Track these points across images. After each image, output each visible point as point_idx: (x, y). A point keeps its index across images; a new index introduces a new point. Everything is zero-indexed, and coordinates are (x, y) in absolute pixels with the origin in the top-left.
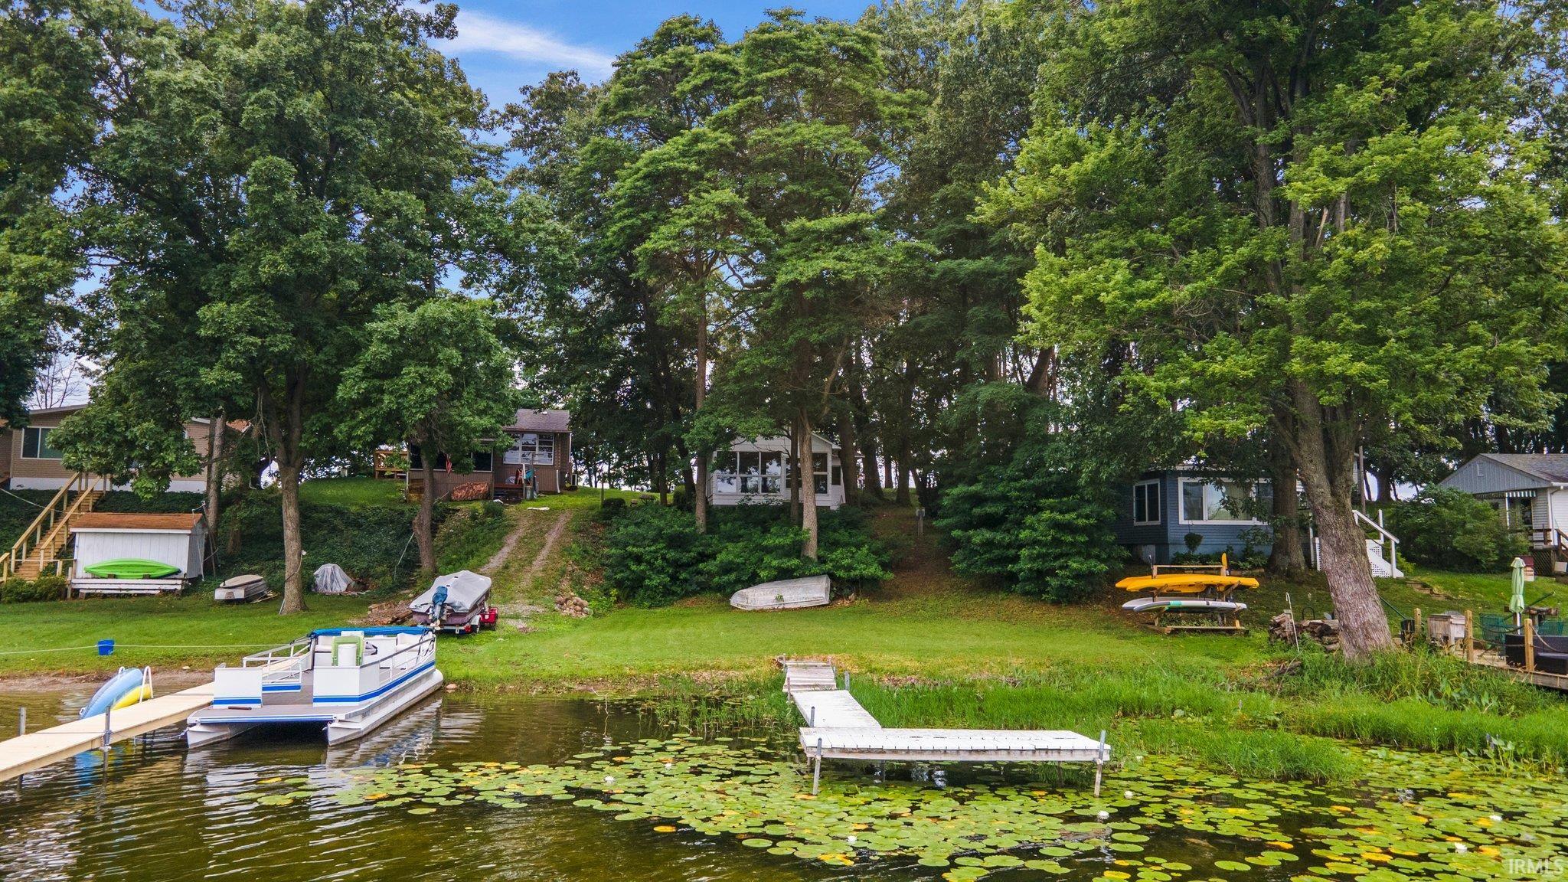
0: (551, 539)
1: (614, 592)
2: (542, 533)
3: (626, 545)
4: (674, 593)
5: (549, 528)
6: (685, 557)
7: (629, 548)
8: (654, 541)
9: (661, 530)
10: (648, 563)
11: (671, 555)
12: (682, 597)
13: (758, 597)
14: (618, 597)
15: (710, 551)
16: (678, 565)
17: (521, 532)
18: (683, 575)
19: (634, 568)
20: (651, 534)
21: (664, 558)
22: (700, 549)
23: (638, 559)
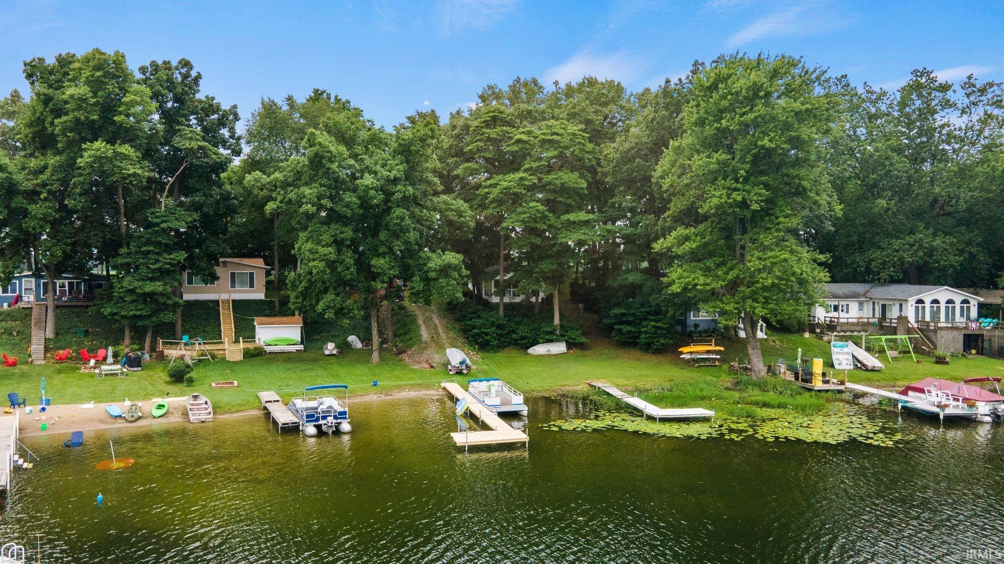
0: (437, 322)
2: (430, 318)
3: (481, 328)
4: (501, 346)
5: (431, 315)
6: (504, 333)
7: (483, 330)
13: (539, 349)
17: (421, 318)
18: (504, 339)
21: (496, 333)
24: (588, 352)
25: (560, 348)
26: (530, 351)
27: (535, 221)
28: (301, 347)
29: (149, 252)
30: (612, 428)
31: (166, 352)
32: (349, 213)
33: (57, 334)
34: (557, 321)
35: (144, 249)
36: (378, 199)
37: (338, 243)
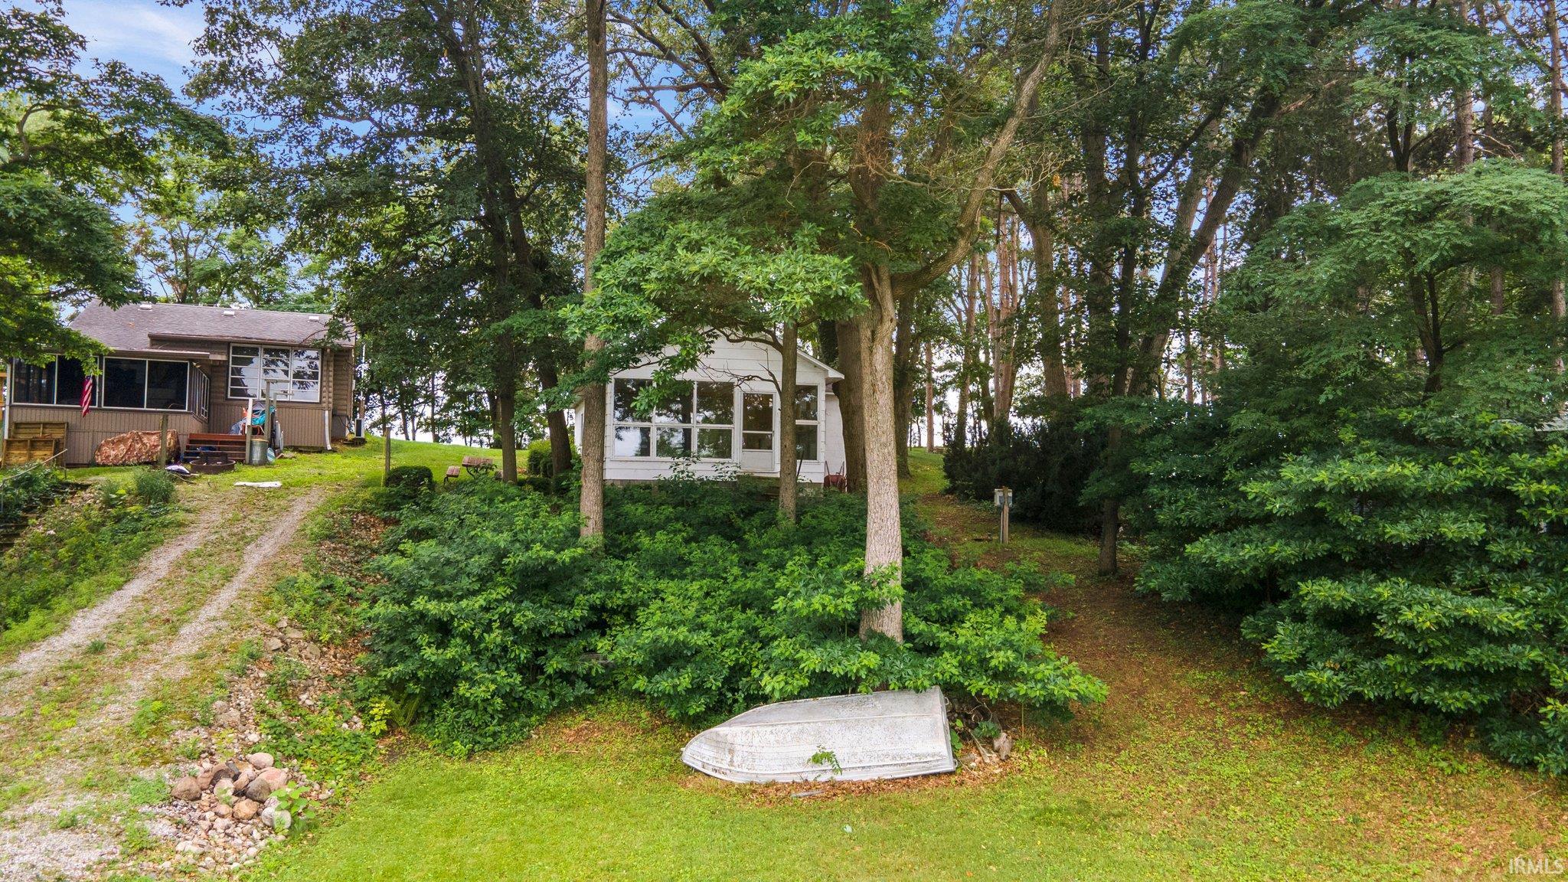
0: (254, 558)
1: (380, 708)
2: (243, 540)
3: (412, 593)
4: (530, 708)
5: (264, 529)
6: (562, 618)
7: (420, 603)
8: (485, 580)
9: (501, 554)
10: (468, 637)
11: (526, 616)
12: (552, 715)
14: (390, 722)
15: (617, 600)
16: (540, 638)
17: (193, 541)
18: (554, 664)
19: (429, 653)
20: (478, 562)
21: (506, 623)
22: (596, 598)
23: (443, 630)
25: (901, 735)
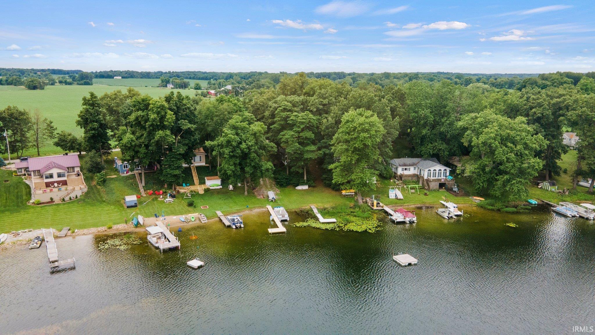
4: (287, 185)
13: (299, 188)
24: (315, 189)
25: (306, 187)
26: (296, 188)
27: (297, 150)
28: (221, 187)
29: (173, 161)
30: (309, 226)
31: (180, 190)
32: (238, 155)
33: (145, 184)
34: (305, 178)
35: (172, 160)
36: (246, 151)
37: (235, 164)
